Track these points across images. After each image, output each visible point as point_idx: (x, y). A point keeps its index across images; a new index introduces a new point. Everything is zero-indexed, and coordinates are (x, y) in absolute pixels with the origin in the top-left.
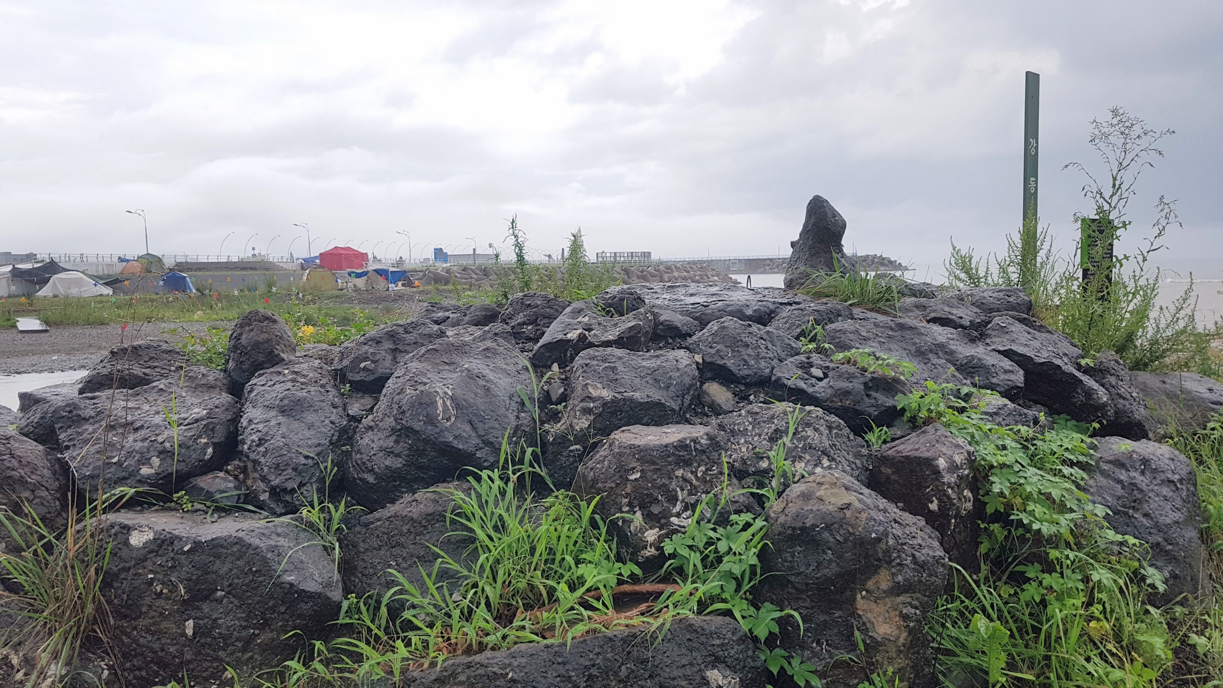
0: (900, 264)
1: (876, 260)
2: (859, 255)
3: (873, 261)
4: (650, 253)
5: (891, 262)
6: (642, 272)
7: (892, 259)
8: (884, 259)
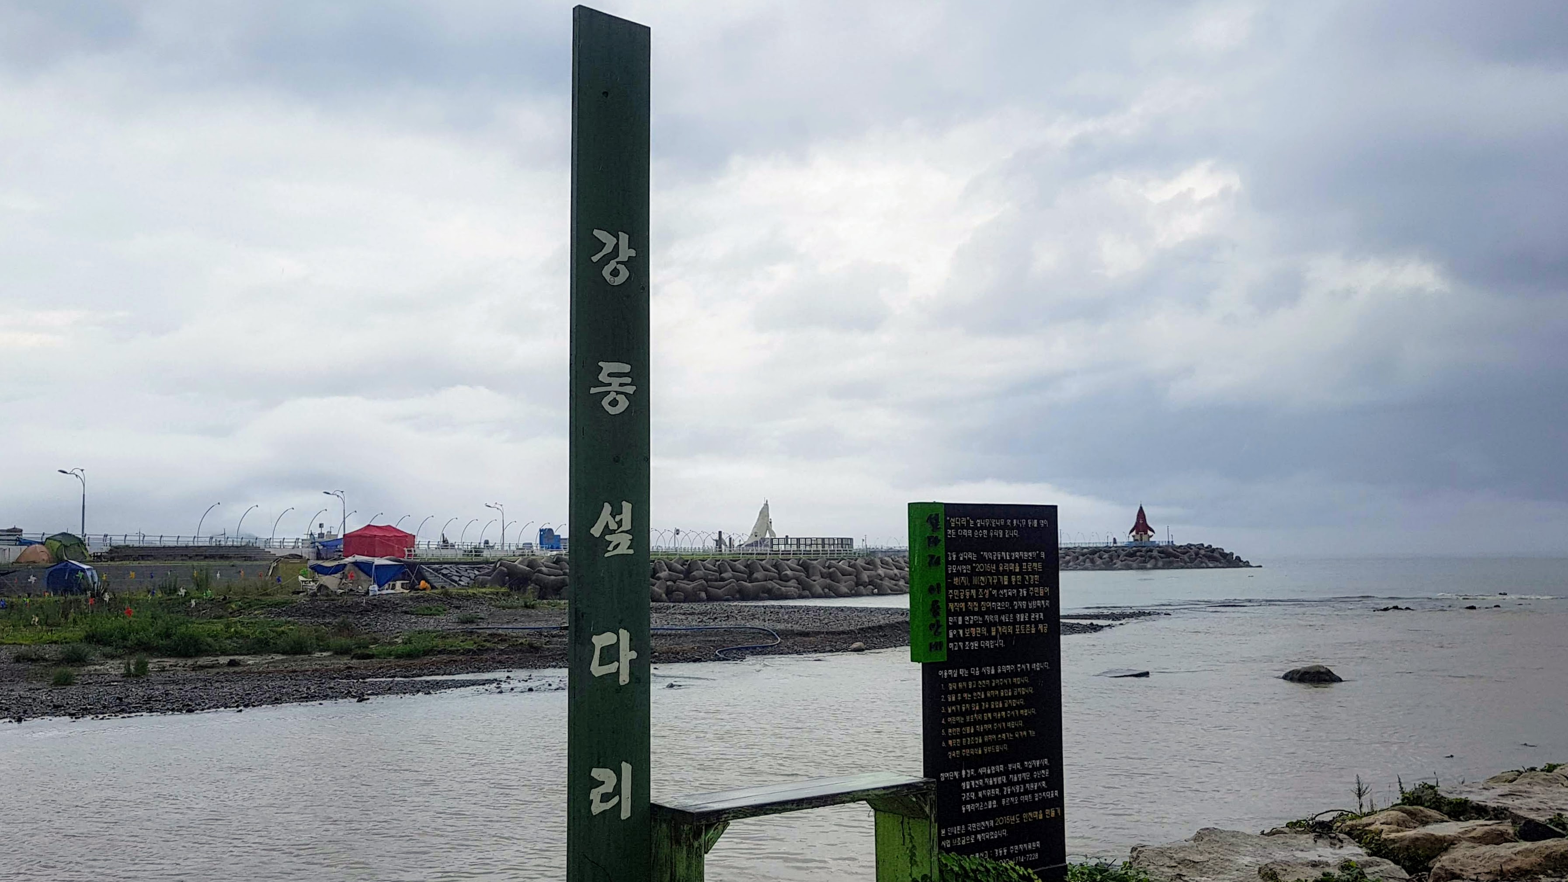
0: (1238, 558)
1: (1202, 552)
2: (1177, 544)
3: (1197, 554)
4: (851, 539)
5: (1224, 555)
6: (829, 568)
7: (1227, 551)
8: (1214, 550)
